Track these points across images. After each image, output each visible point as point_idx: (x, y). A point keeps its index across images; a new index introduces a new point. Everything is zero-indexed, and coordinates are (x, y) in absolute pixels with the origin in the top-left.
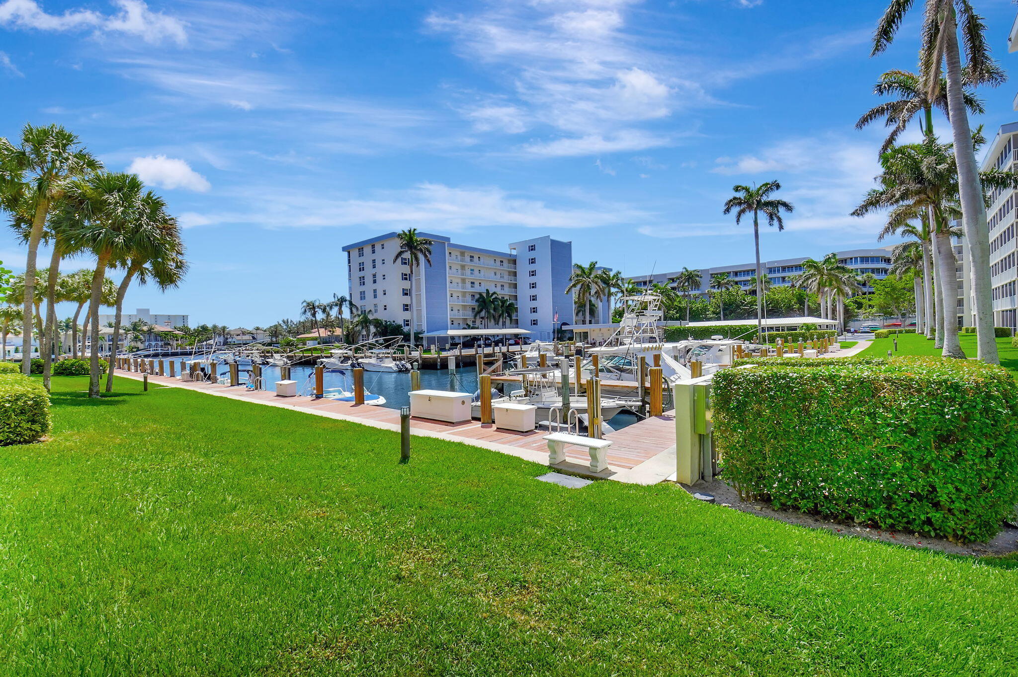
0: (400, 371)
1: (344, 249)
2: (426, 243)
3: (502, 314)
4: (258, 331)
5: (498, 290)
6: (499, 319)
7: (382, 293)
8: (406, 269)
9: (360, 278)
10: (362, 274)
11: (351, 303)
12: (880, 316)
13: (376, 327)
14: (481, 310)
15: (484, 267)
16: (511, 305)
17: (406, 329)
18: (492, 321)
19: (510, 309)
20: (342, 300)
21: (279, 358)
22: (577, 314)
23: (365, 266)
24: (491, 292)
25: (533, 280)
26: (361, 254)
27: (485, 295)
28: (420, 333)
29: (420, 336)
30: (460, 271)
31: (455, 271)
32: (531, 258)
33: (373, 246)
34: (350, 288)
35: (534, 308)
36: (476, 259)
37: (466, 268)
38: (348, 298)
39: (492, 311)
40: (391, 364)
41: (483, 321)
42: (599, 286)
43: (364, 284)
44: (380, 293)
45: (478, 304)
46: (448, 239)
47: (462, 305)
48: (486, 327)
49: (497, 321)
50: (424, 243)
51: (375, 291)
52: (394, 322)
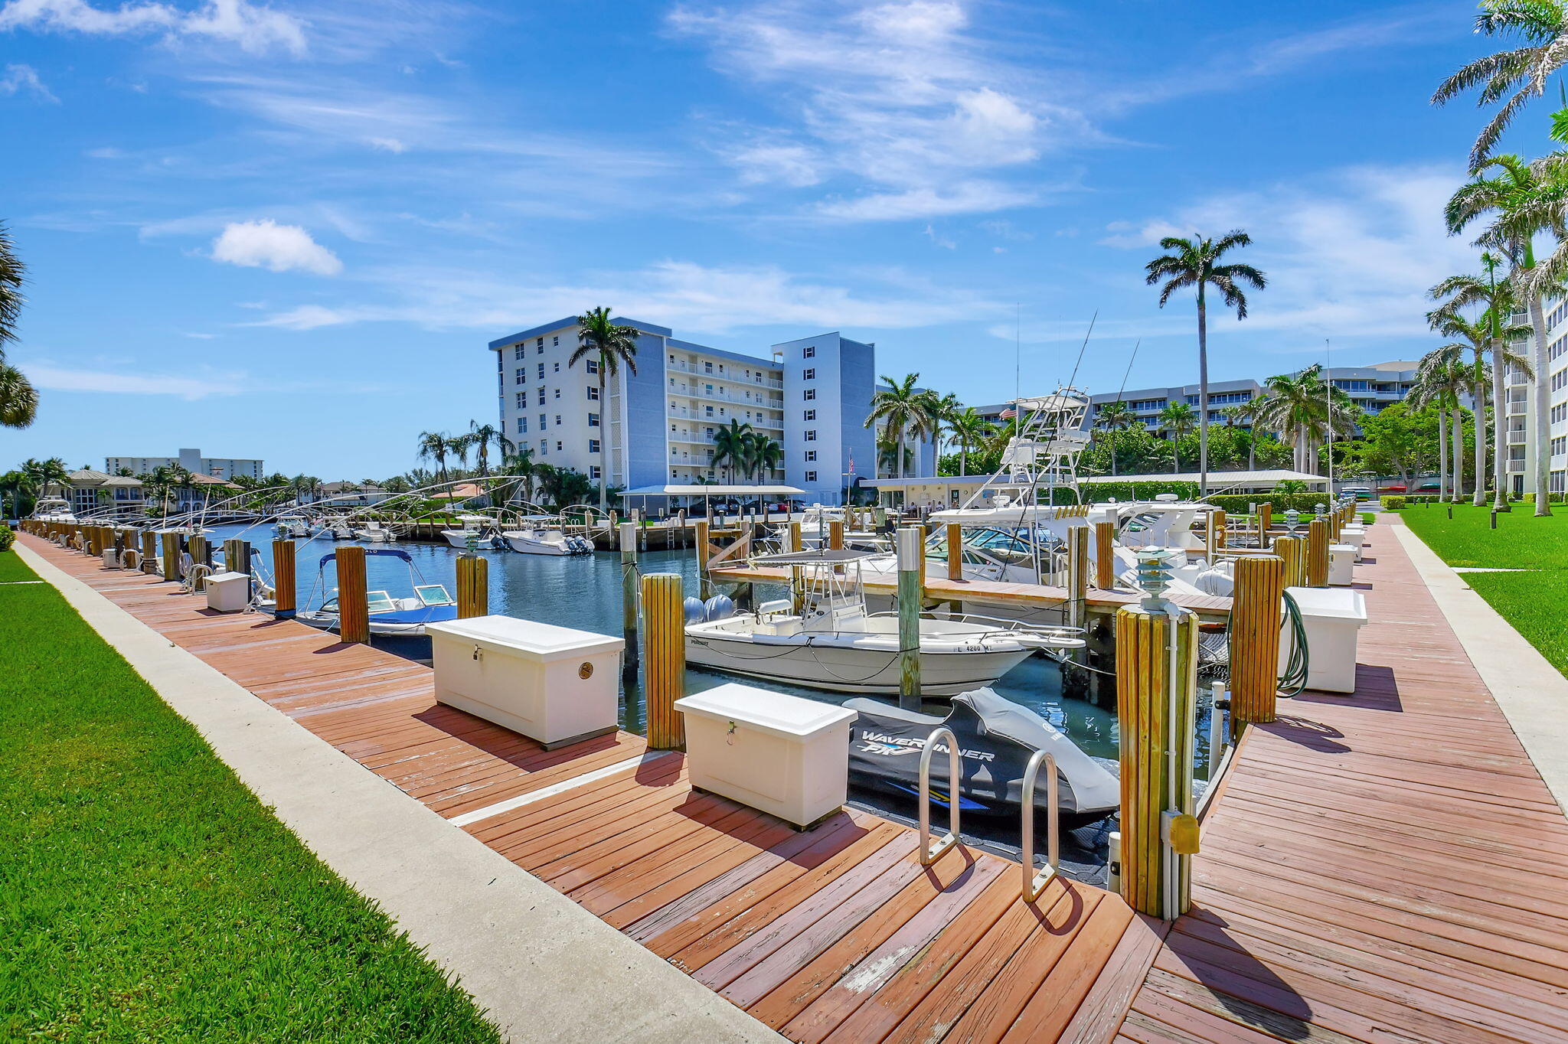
0: (573, 554)
1: (493, 346)
2: (628, 333)
3: (759, 461)
4: (369, 487)
5: (753, 421)
6: (753, 469)
7: (555, 421)
8: (594, 381)
9: (519, 395)
10: (521, 388)
11: (502, 439)
12: (1370, 474)
13: (543, 478)
14: (723, 455)
15: (729, 383)
16: (773, 446)
17: (593, 483)
18: (742, 471)
19: (771, 454)
20: (486, 432)
21: (377, 528)
22: (881, 465)
23: (526, 375)
24: (740, 425)
25: (810, 405)
26: (520, 355)
27: (729, 429)
28: (618, 490)
29: (618, 494)
30: (688, 387)
31: (681, 386)
32: (807, 370)
33: (540, 341)
34: (502, 412)
35: (811, 453)
36: (716, 368)
37: (699, 383)
38: (497, 428)
39: (741, 456)
40: (557, 541)
41: (727, 472)
42: (922, 416)
43: (524, 406)
44: (551, 421)
45: (717, 443)
46: (668, 332)
47: (692, 445)
48: (731, 482)
49: (749, 472)
50: (623, 334)
51: (543, 417)
52: (573, 469)
